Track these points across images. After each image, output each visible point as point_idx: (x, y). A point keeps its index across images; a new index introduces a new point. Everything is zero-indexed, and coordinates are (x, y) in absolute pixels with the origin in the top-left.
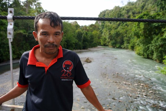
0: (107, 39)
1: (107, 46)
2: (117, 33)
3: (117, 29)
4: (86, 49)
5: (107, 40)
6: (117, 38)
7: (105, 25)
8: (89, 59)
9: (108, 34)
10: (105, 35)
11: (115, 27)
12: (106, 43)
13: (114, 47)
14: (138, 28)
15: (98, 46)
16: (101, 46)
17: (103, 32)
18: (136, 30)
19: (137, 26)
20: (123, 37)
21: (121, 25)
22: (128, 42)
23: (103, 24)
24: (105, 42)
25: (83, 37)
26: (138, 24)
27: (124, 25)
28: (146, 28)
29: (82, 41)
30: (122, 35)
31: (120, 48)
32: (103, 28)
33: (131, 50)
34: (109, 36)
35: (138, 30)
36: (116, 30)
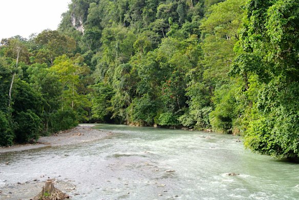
0: (117, 90)
1: (118, 121)
2: (156, 66)
3: (155, 46)
4: (32, 143)
5: (118, 95)
6: (157, 87)
7: (104, 33)
8: (56, 186)
9: (119, 69)
10: (104, 74)
11: (149, 42)
12: (112, 108)
13: (148, 125)
14: (257, 39)
15: (82, 125)
16: (92, 125)
17: (95, 62)
18: (250, 49)
19: (254, 31)
20: (182, 82)
21: (170, 30)
22: (203, 101)
23: (95, 29)
24: (110, 105)
25: (14, 88)
26: (255, 25)
27: (181, 31)
28: (289, 40)
29: (10, 108)
30: (178, 74)
31: (174, 125)
32: (96, 47)
33: (220, 131)
34: (123, 79)
35: (258, 47)
36: (154, 53)
